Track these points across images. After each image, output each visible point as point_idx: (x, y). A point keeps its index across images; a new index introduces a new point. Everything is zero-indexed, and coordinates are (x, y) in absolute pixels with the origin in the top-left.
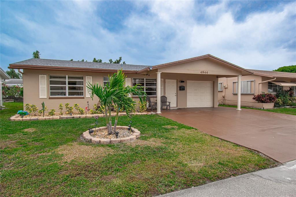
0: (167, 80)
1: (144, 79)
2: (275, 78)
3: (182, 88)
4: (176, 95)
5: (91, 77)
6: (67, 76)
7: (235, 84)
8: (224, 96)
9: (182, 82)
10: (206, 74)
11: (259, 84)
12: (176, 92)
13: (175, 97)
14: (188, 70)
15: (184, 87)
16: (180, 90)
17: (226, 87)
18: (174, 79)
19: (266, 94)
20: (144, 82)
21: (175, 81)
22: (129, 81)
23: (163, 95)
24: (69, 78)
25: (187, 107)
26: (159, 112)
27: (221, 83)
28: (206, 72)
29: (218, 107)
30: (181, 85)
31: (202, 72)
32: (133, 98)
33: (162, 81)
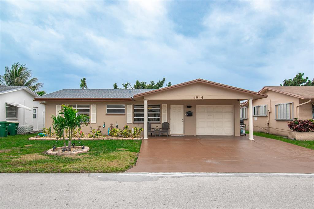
0: (172, 106)
2: (309, 99)
3: (189, 114)
4: (183, 121)
5: (96, 105)
6: (77, 105)
7: (277, 107)
8: (268, 123)
9: (190, 107)
10: (201, 99)
11: (297, 107)
12: (183, 119)
13: (183, 123)
14: (178, 96)
15: (192, 112)
16: (187, 116)
17: (270, 111)
19: (300, 121)
22: (130, 108)
23: (167, 121)
24: (78, 106)
25: (197, 134)
26: (146, 138)
27: (266, 106)
28: (201, 97)
29: (240, 136)
30: (188, 111)
31: (195, 97)
32: (134, 123)
33: (166, 106)
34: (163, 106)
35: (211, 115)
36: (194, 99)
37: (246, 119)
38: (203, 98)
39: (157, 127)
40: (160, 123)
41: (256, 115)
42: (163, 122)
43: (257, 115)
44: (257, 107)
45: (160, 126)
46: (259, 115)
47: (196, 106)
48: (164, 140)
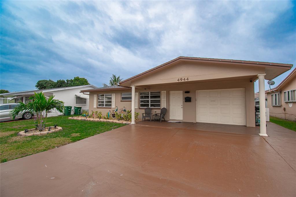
0: (171, 92)
1: (149, 93)
3: (188, 100)
4: (182, 107)
5: (115, 94)
9: (187, 92)
10: (186, 81)
12: (182, 104)
13: (182, 109)
15: (191, 98)
16: (186, 101)
18: (180, 90)
20: (149, 95)
21: (182, 92)
23: (165, 107)
26: (133, 122)
28: (186, 79)
29: (255, 126)
30: (187, 97)
31: (180, 79)
32: (140, 108)
33: (165, 93)
34: (163, 92)
35: (215, 101)
36: (178, 81)
37: (279, 105)
38: (188, 80)
39: (156, 112)
40: (160, 109)
41: (290, 101)
42: (162, 108)
43: (292, 101)
44: (291, 91)
45: (159, 112)
46: (294, 101)
47: (195, 91)
48: (147, 126)
